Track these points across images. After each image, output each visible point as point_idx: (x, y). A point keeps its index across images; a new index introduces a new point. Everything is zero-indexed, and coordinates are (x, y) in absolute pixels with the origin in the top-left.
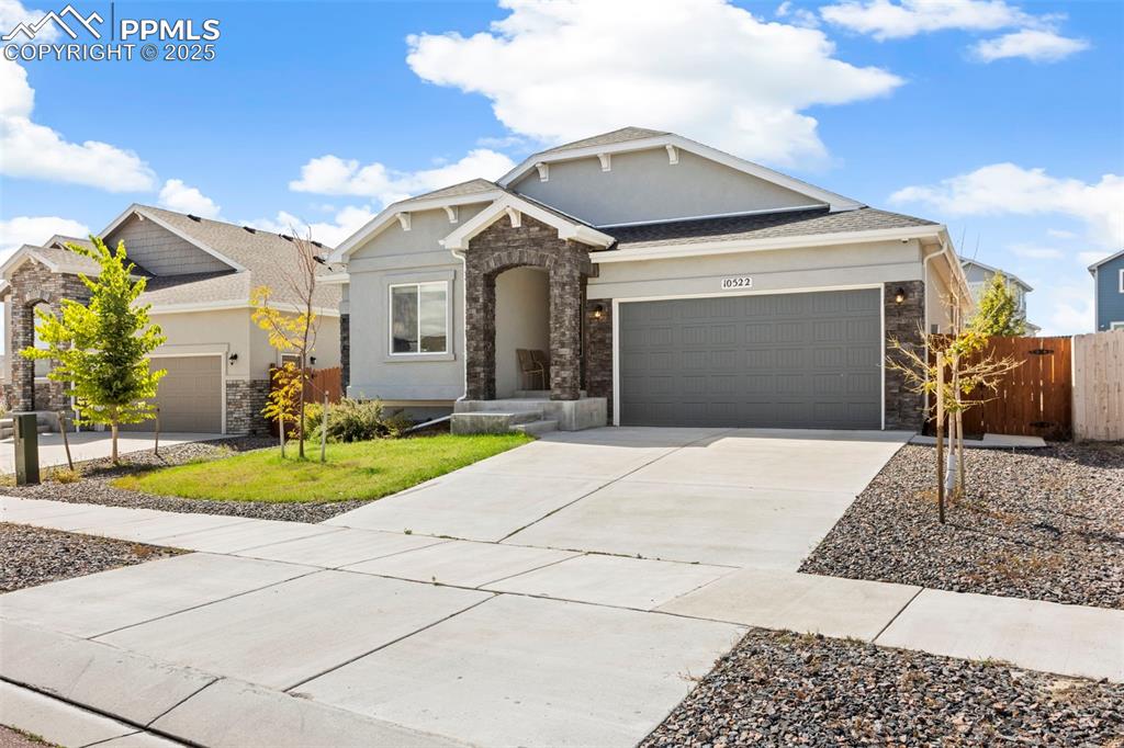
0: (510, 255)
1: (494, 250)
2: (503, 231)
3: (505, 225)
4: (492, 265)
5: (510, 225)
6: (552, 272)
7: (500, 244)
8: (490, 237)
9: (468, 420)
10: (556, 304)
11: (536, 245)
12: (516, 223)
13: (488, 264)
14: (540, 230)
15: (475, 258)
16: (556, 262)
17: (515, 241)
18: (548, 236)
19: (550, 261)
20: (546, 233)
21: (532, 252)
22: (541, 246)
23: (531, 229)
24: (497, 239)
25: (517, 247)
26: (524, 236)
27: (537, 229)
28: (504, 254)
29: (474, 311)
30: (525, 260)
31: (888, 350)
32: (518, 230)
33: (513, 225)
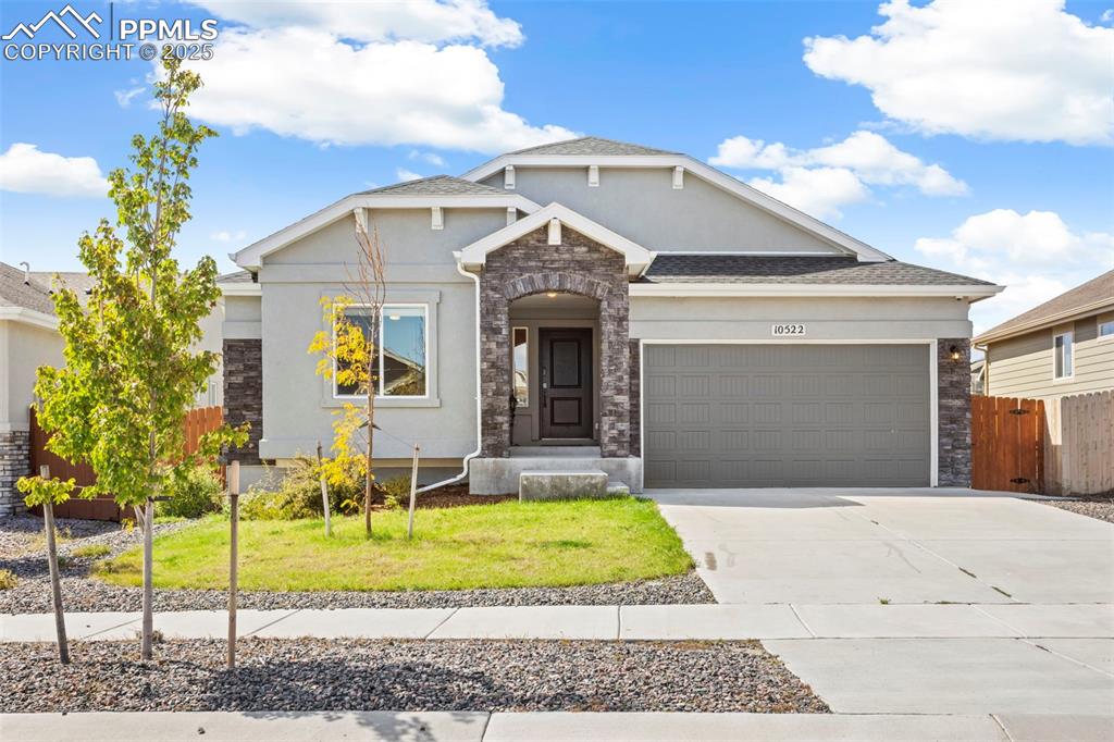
0: (546, 277)
1: (522, 270)
2: (536, 248)
3: (539, 241)
4: (521, 288)
5: (546, 241)
6: (604, 304)
7: (533, 264)
8: (516, 254)
9: (546, 481)
10: (610, 342)
11: (583, 269)
12: (555, 238)
13: (515, 287)
14: (589, 251)
15: (494, 278)
16: (610, 292)
17: (553, 262)
18: (598, 259)
19: (603, 290)
20: (596, 256)
21: (578, 277)
22: (590, 271)
23: (576, 249)
24: (527, 257)
25: (557, 269)
26: (567, 256)
27: (584, 249)
28: (538, 277)
29: (493, 346)
30: (568, 286)
31: (941, 407)
32: (557, 248)
33: (550, 243)
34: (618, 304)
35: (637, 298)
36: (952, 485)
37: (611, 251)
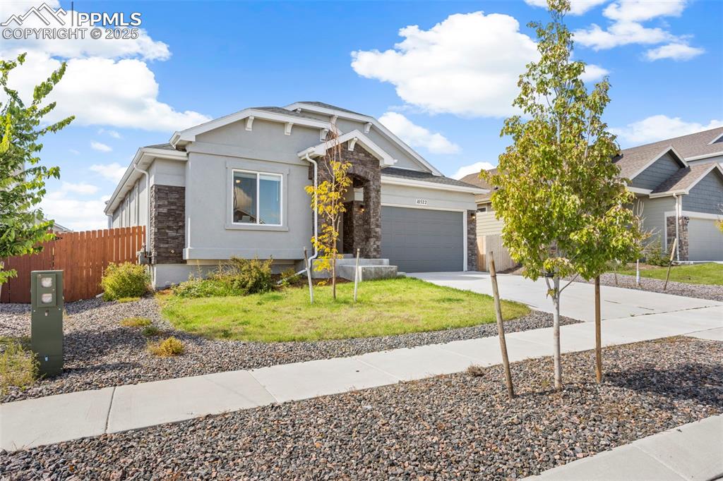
2: (343, 151)
3: (344, 148)
5: (347, 148)
6: (371, 184)
7: (342, 159)
9: (373, 270)
11: (363, 164)
12: (351, 148)
14: (365, 156)
16: (374, 178)
17: (350, 159)
19: (371, 176)
20: (368, 159)
21: (360, 168)
22: (365, 165)
23: (360, 154)
24: (339, 155)
26: (356, 157)
27: (363, 155)
31: (468, 238)
32: (352, 153)
33: (349, 149)
34: (376, 183)
35: (384, 184)
36: (471, 270)
37: (374, 157)
